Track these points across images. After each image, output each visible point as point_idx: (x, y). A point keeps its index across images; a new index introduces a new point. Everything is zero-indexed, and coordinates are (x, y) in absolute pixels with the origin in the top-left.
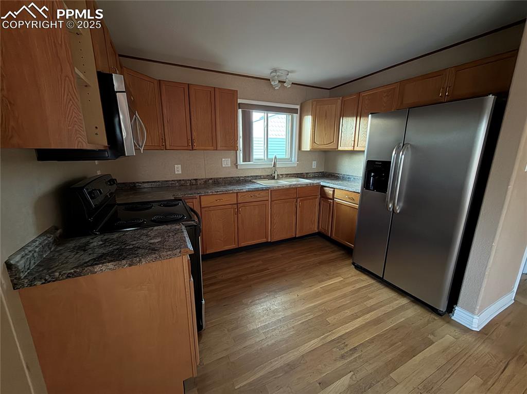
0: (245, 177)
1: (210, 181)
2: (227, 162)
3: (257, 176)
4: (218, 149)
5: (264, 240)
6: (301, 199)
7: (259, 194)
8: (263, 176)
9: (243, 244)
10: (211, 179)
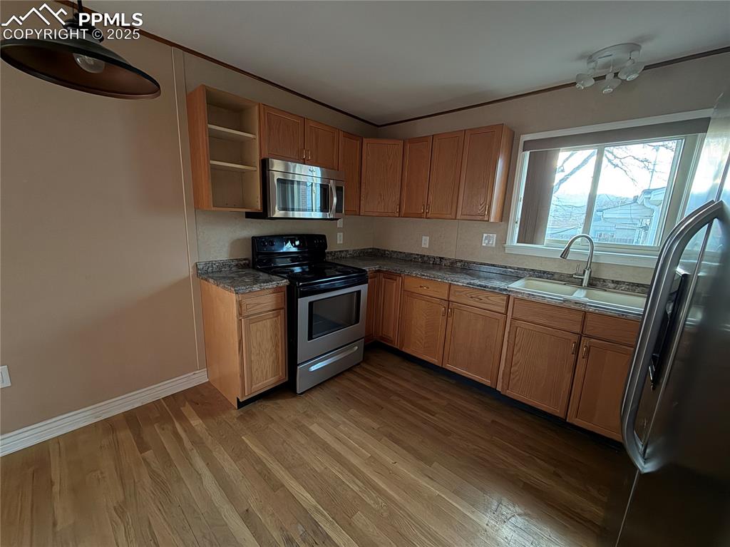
0: (518, 269)
1: (459, 264)
2: (489, 240)
3: (544, 272)
4: (457, 218)
5: (487, 382)
6: (592, 340)
7: (487, 297)
8: (561, 275)
9: (449, 367)
10: (462, 261)
